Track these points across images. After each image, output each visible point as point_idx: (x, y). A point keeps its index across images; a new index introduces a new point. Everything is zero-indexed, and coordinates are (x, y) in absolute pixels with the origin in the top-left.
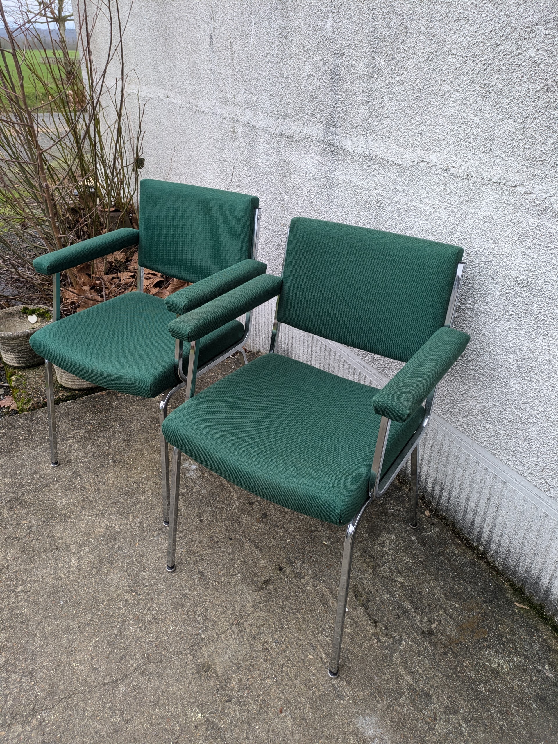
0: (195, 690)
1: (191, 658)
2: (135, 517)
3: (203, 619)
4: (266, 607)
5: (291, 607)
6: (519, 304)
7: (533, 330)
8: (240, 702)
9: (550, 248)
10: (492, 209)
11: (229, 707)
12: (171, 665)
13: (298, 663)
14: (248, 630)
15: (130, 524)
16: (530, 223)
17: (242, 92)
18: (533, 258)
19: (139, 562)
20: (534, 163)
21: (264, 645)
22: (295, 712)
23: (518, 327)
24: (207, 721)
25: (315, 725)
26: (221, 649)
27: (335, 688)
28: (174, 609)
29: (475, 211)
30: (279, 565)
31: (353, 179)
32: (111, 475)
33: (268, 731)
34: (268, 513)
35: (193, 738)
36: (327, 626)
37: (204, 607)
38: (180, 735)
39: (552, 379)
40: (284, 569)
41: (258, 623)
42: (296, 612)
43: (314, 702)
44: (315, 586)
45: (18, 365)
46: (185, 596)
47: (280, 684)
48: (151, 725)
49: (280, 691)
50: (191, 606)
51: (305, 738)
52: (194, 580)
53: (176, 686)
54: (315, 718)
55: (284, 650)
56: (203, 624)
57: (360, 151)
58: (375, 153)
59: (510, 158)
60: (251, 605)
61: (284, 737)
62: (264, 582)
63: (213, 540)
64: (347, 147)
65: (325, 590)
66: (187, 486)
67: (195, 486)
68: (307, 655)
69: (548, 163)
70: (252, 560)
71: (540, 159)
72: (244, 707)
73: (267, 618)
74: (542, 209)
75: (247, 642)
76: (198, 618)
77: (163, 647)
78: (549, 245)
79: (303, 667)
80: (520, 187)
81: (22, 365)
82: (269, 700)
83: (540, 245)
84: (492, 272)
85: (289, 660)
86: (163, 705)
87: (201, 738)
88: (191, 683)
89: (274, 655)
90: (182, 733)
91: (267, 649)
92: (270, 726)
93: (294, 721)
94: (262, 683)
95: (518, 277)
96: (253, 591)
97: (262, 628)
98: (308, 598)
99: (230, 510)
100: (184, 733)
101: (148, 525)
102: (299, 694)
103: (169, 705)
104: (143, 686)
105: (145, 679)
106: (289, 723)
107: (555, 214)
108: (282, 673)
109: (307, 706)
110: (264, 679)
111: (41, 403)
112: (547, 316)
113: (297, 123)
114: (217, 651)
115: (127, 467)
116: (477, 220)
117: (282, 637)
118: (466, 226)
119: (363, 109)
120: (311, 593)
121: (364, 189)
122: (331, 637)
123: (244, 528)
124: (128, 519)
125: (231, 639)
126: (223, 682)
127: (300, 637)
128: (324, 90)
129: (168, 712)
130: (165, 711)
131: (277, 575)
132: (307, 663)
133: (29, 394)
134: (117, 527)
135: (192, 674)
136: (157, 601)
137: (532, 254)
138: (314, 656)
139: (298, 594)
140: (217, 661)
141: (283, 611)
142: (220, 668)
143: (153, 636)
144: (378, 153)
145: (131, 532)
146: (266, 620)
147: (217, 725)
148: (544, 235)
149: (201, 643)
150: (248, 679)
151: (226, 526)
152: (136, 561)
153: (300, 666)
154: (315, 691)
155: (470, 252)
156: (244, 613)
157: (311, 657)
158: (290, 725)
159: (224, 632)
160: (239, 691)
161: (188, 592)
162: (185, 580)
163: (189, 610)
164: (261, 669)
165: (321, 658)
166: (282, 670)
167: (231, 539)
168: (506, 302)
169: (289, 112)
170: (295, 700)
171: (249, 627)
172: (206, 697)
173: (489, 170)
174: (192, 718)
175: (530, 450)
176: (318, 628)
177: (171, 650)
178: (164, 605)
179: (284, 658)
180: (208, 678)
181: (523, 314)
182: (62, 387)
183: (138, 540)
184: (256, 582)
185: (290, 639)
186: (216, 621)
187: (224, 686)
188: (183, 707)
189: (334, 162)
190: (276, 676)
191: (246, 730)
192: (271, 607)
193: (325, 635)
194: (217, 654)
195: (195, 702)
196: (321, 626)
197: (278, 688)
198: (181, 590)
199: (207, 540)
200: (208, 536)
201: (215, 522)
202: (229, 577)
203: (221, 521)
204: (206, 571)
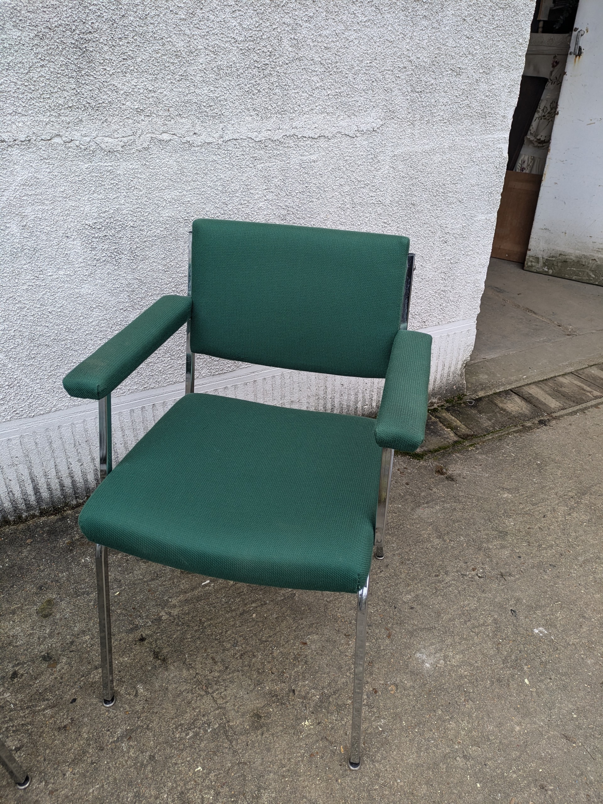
0: (281, 728)
1: (243, 738)
3: (194, 728)
4: (191, 655)
5: (196, 631)
6: (107, 246)
7: (131, 261)
8: (295, 681)
9: (115, 184)
10: (33, 170)
11: (300, 691)
12: (250, 762)
13: (260, 627)
14: (217, 674)
16: (84, 169)
18: (102, 199)
20: (62, 111)
21: (237, 658)
22: (305, 632)
23: (116, 268)
24: (313, 713)
25: (317, 617)
26: (236, 704)
27: (285, 598)
28: (172, 769)
29: (10, 180)
30: (136, 641)
33: (322, 655)
34: (42, 654)
35: (330, 726)
36: (223, 600)
37: (176, 728)
38: (327, 740)
39: (165, 290)
40: (144, 635)
41: (210, 664)
42: (203, 625)
43: (297, 616)
44: (175, 606)
46: (154, 757)
47: (279, 643)
48: (318, 775)
49: (286, 644)
50: (171, 746)
51: (327, 625)
52: (130, 747)
53: (275, 751)
54: (311, 616)
55: (244, 639)
56: (199, 728)
59: (30, 112)
60: (184, 671)
61: (327, 641)
62: (157, 657)
63: (65, 727)
65: (182, 597)
68: (252, 618)
69: (77, 108)
70: (120, 672)
71: (66, 106)
72: (301, 677)
73: (205, 654)
74: (91, 152)
75: (231, 675)
76: (191, 734)
77: (224, 776)
78: (112, 182)
79: (264, 623)
80: (56, 138)
82: (294, 653)
83: (104, 185)
84: (64, 232)
85: (255, 635)
86: (297, 764)
87: (329, 717)
88: (273, 734)
89: (249, 648)
90: (326, 738)
91: (242, 655)
92: (317, 653)
93: (313, 633)
94: (277, 660)
95: (95, 223)
96: (167, 670)
97: (216, 660)
98: (188, 614)
99: (15, 705)
100: (325, 735)
102: (289, 628)
103: (297, 757)
104: (273, 795)
105: (264, 794)
106: (315, 637)
107: (106, 153)
108: (268, 641)
109: (301, 622)
110: (273, 658)
112: (138, 243)
114: (238, 708)
116: (18, 188)
117: (229, 640)
118: (5, 199)
120: (182, 610)
122: (236, 597)
123: (61, 683)
125: (225, 692)
126: (273, 699)
127: (232, 623)
129: (304, 757)
130: (302, 761)
131: (151, 643)
132: (259, 619)
135: (262, 734)
136: (153, 798)
137: (99, 196)
138: (254, 613)
139: (180, 623)
140: (250, 706)
141: (199, 638)
142: (258, 703)
143: (206, 794)
146: (207, 655)
147: (317, 703)
148: (104, 175)
149: (224, 728)
150: (272, 673)
153: (263, 626)
154: (288, 615)
155: (25, 223)
156: (195, 680)
157: (254, 615)
158: (317, 636)
159: (215, 701)
160: (284, 682)
161: (148, 753)
162: (126, 761)
163: (176, 749)
164: (263, 661)
165: (257, 607)
166: (265, 641)
167: (74, 700)
168: (93, 252)
170: (295, 631)
171: (213, 673)
172: (289, 715)
173: (9, 129)
174: (311, 728)
175: (173, 357)
176: (225, 608)
177: (230, 765)
178: (162, 786)
179: (253, 639)
180: (268, 715)
181: (115, 254)
184: (155, 668)
185: (233, 633)
186: (200, 711)
187: (279, 697)
188: (299, 740)
190: (271, 647)
191: (321, 674)
192: (191, 651)
193: (232, 602)
194: (242, 707)
195: (294, 727)
196: (223, 605)
197: (283, 645)
198: (142, 764)
199: (63, 736)
200: (54, 735)
201: (30, 727)
202: (138, 699)
203: (33, 717)
204: (119, 732)
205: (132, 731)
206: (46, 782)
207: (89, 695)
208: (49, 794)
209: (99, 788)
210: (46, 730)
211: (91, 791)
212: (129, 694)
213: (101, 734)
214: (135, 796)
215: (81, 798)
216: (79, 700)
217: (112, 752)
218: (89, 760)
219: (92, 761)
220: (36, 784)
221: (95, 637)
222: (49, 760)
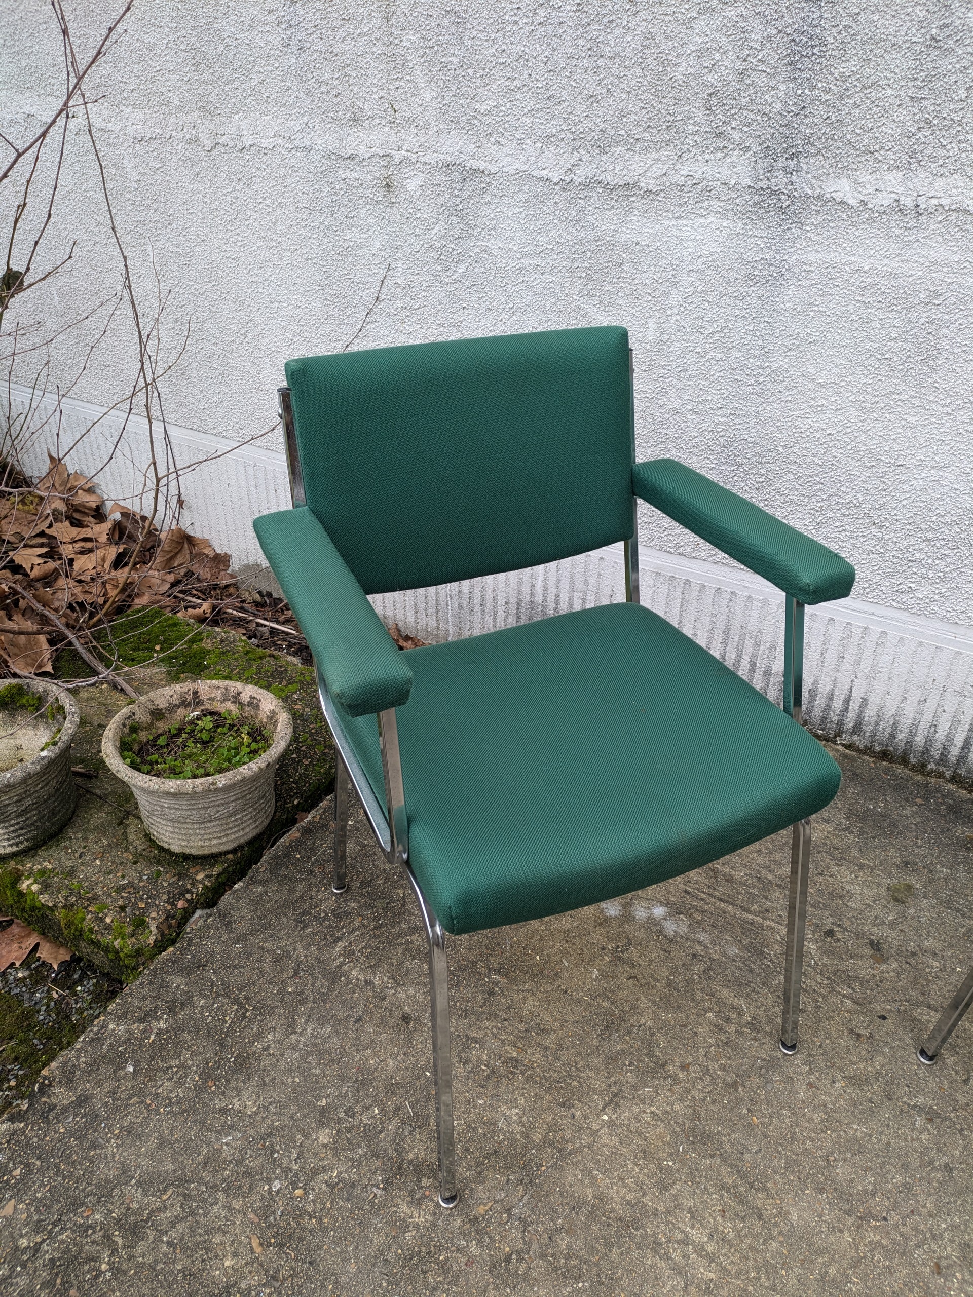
2: (684, 1067)
15: (694, 1087)
17: (428, 95)
19: (802, 1153)
31: (853, 259)
32: (531, 1004)
34: (872, 937)
45: (15, 849)
52: (926, 1129)
57: (885, 199)
58: (934, 202)
63: (859, 1035)
64: (838, 196)
66: (694, 956)
67: (706, 948)
81: (26, 844)
101: (723, 1068)
111: (173, 917)
113: (654, 155)
115: (541, 972)
119: (901, 115)
121: (892, 275)
123: (878, 986)
124: (675, 1079)
128: (761, 81)
133: (123, 909)
134: (677, 1107)
136: (925, 1210)
144: (944, 202)
145: (714, 1102)
151: (844, 996)
152: (797, 1155)
161: (946, 1159)
162: (913, 1140)
167: (884, 1018)
169: (622, 132)
178: (945, 1210)
182: (186, 857)
183: (745, 1111)
189: (789, 229)
198: (931, 1163)
199: (852, 1043)
200: (843, 1032)
201: (821, 999)
202: (966, 1088)
203: (829, 992)
204: (921, 1100)
205: (938, 1115)
206: (810, 1069)
207: (905, 1028)
208: (808, 1084)
209: (866, 1134)
210: (837, 1019)
211: (855, 1127)
212: (957, 1073)
213: (896, 1082)
214: (904, 1185)
215: (839, 1122)
216: (889, 1022)
217: (900, 1114)
218: (869, 1095)
219: (871, 1099)
220: (797, 1062)
221: (945, 971)
222: (825, 1051)
